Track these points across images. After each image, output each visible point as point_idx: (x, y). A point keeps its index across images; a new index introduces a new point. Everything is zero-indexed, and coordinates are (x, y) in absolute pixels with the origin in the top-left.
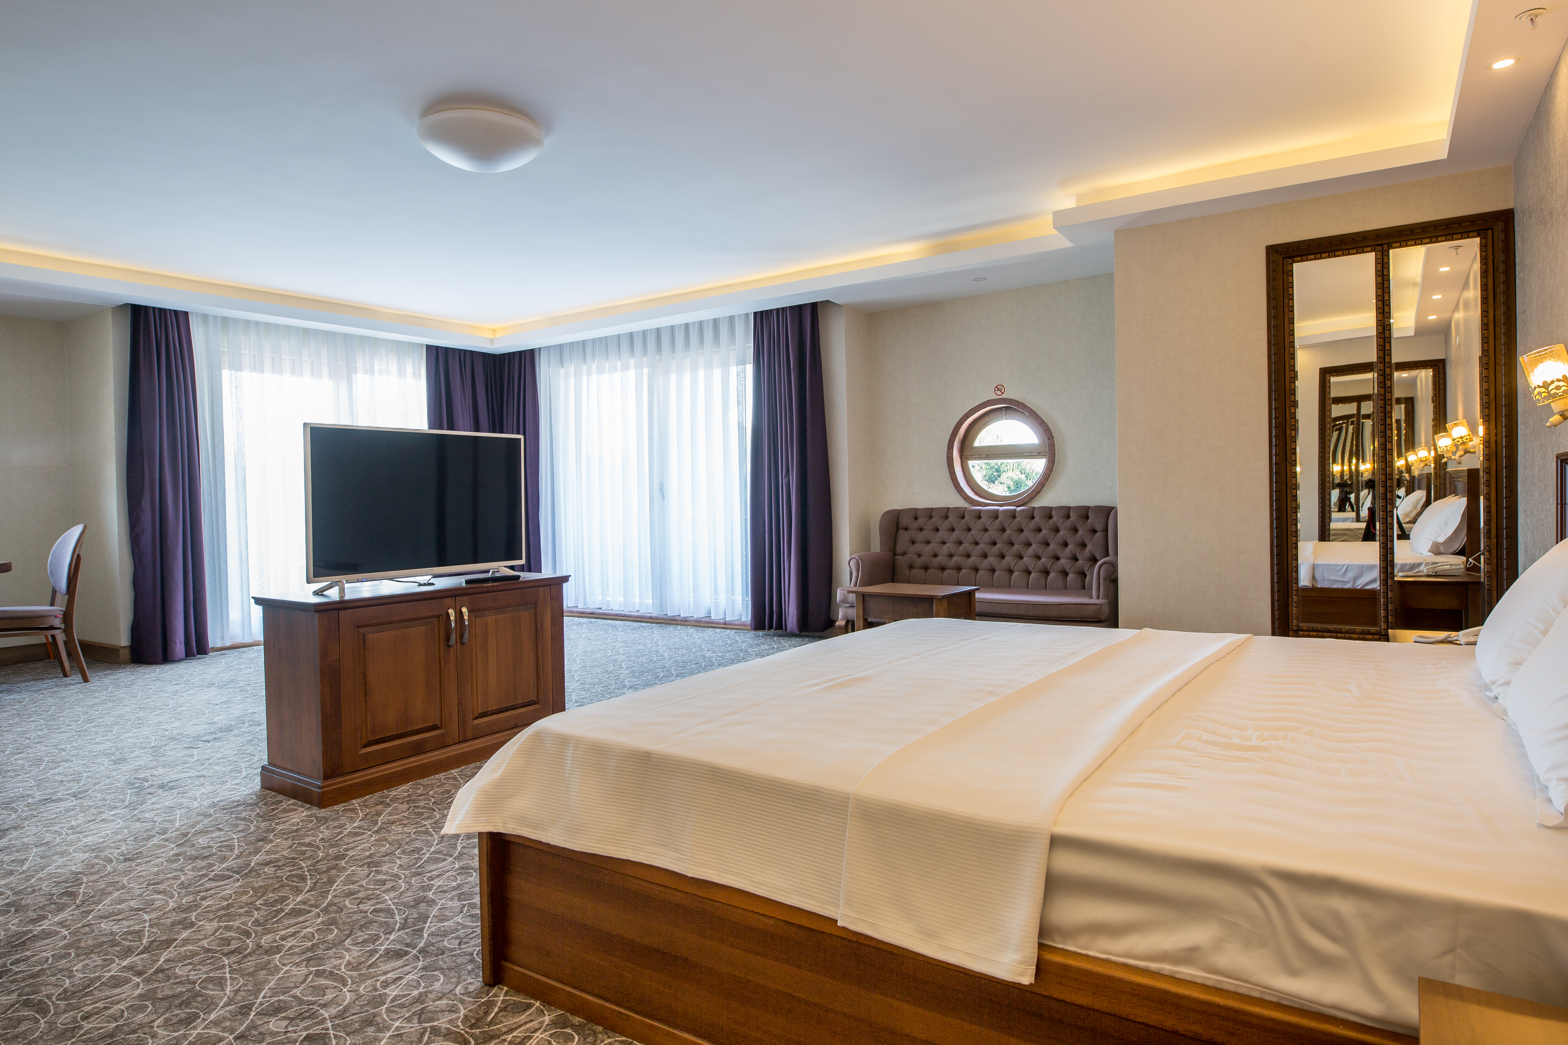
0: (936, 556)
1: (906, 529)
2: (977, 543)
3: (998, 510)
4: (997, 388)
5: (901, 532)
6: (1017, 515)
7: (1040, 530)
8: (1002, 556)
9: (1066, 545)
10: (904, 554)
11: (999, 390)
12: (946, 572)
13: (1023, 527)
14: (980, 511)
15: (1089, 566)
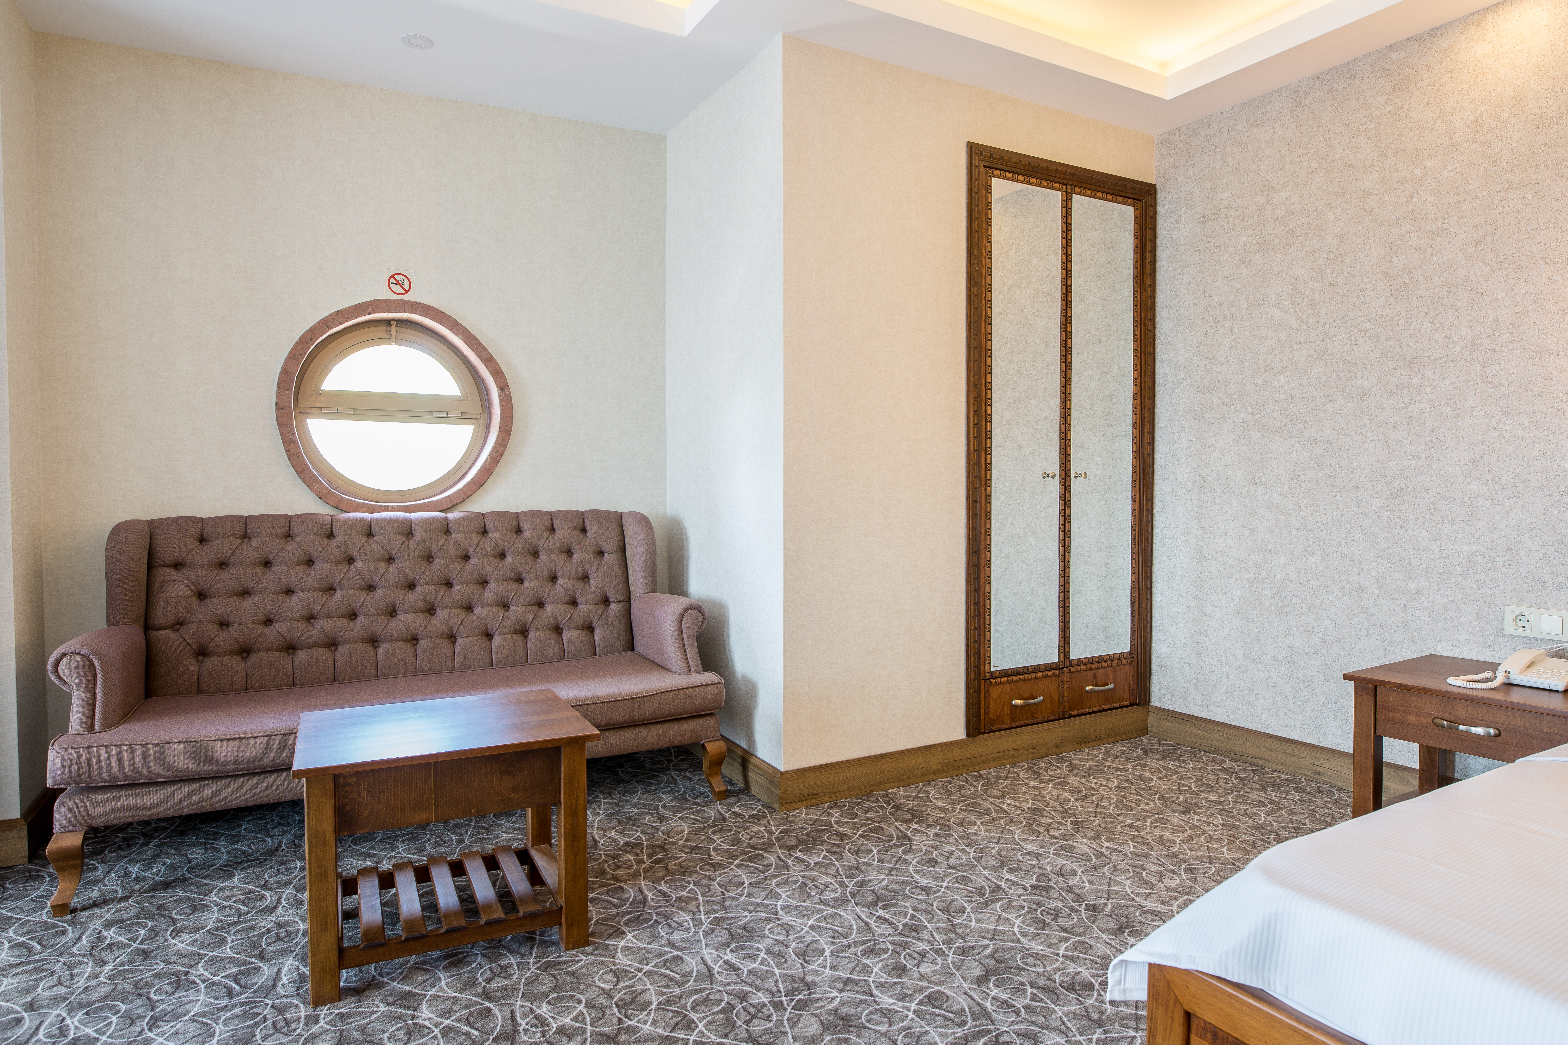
0: (268, 621)
1: (177, 565)
2: (371, 588)
3: (410, 522)
4: (393, 280)
5: (165, 575)
6: (452, 527)
7: (502, 555)
8: (431, 610)
9: (554, 579)
10: (178, 624)
11: (397, 283)
12: (302, 655)
13: (471, 551)
14: (370, 523)
15: (599, 613)
